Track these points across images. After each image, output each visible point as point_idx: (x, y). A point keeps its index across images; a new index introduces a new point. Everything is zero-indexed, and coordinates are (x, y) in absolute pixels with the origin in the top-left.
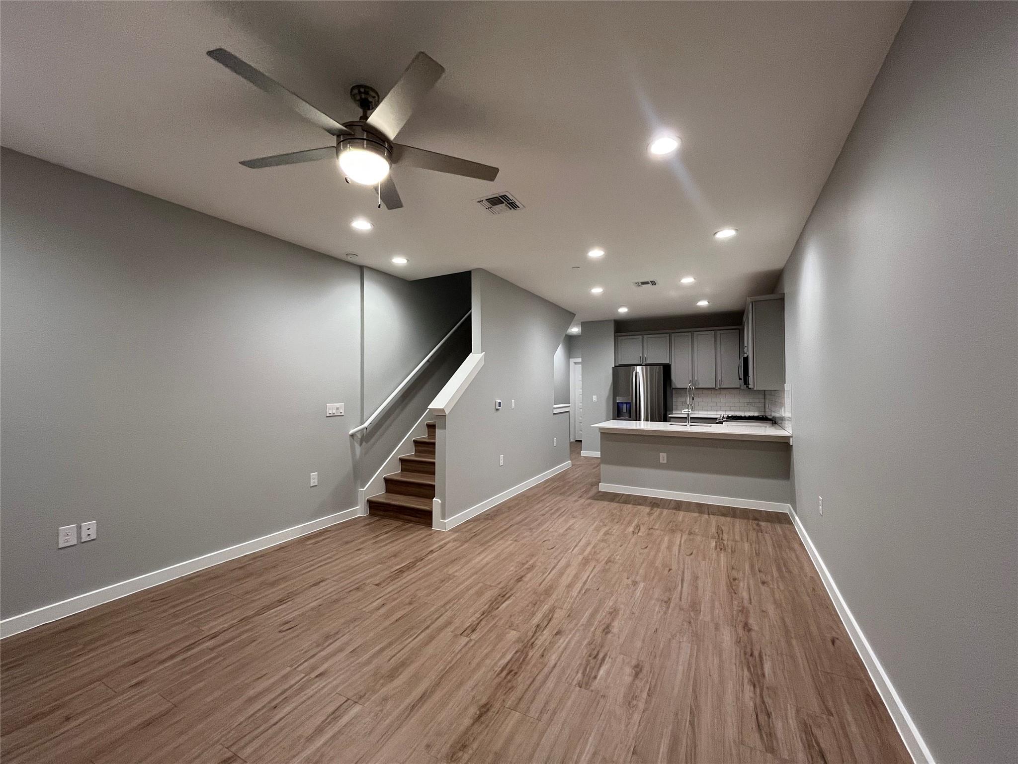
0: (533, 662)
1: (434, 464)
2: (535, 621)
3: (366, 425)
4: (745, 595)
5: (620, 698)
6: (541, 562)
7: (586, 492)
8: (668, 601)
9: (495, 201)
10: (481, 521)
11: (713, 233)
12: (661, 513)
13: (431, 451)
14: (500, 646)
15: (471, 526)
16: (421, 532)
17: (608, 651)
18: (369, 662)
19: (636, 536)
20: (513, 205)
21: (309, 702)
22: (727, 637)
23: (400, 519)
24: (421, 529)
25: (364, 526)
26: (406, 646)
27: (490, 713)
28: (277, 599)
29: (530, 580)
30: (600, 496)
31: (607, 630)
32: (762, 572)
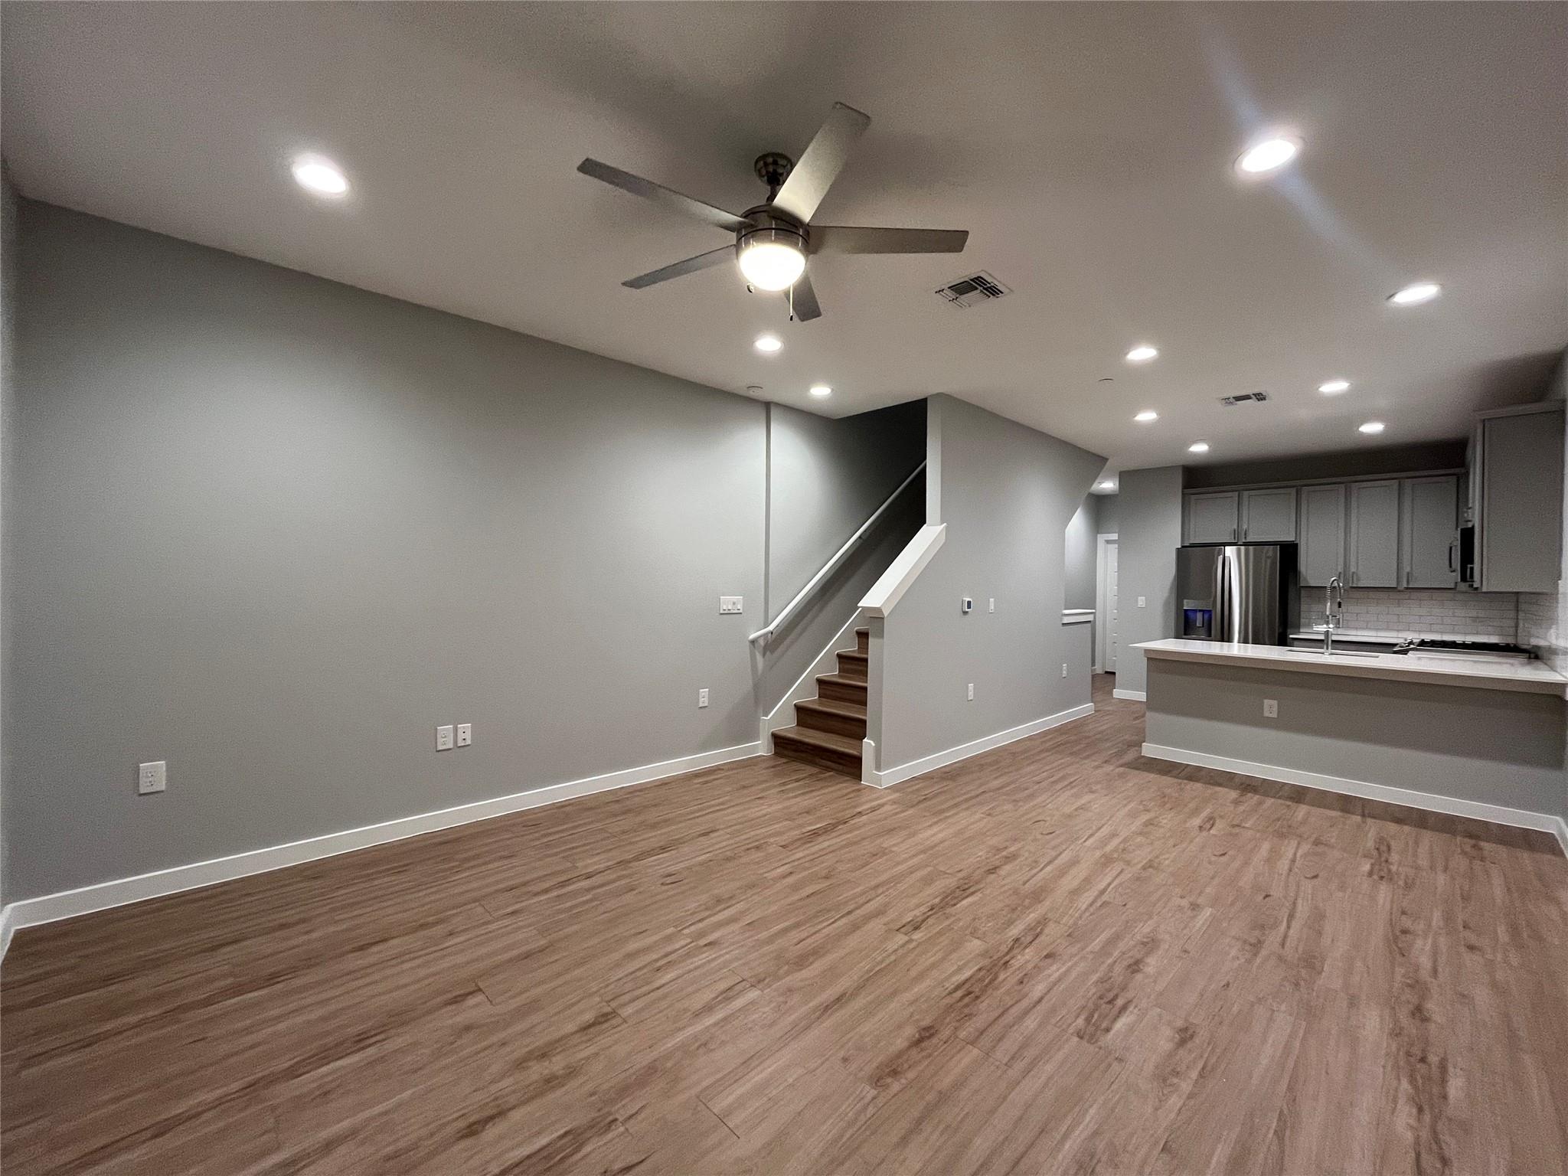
0: (1006, 987)
1: (865, 689)
2: (1015, 931)
3: (771, 628)
4: (1425, 962)
5: (1149, 1068)
6: (1030, 852)
7: (1119, 754)
8: (1257, 946)
9: (962, 288)
10: (935, 780)
11: (1388, 295)
12: (1260, 803)
13: (861, 671)
14: (954, 956)
15: (917, 786)
16: (844, 785)
17: (1135, 997)
18: (770, 940)
19: (1204, 834)
20: (992, 291)
21: (696, 973)
22: (1372, 1024)
23: (816, 764)
24: (845, 781)
25: (767, 768)
26: (820, 930)
27: (935, 1040)
28: (659, 845)
29: (1009, 874)
30: (1144, 764)
31: (1135, 967)
32: (1470, 928)
